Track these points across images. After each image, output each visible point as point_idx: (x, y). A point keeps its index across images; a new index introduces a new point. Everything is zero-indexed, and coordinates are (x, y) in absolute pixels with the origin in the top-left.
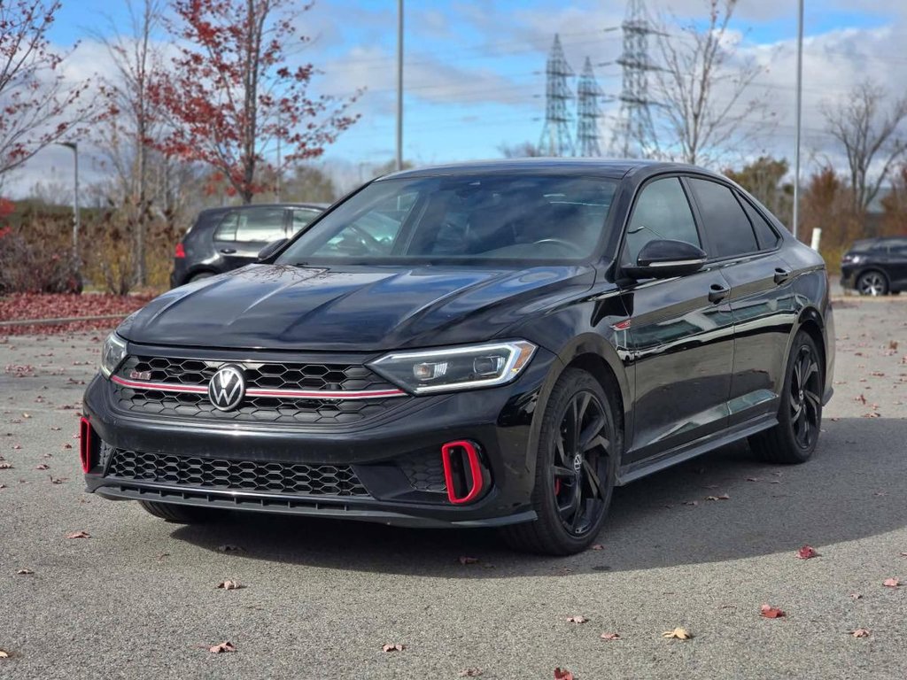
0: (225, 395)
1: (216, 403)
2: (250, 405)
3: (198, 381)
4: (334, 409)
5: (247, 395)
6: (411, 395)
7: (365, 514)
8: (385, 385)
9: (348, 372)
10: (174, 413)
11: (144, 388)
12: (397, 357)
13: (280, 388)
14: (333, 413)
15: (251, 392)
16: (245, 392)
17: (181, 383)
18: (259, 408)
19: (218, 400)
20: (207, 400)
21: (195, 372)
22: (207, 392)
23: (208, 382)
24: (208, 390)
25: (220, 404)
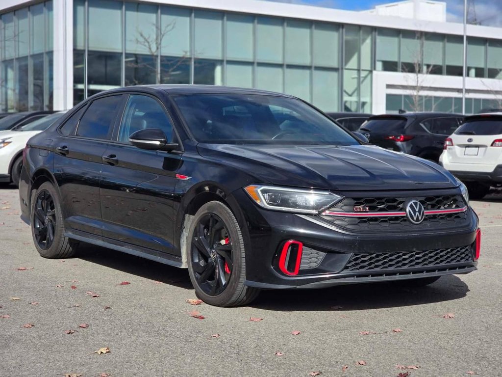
0: (419, 215)
3: (397, 209)
11: (366, 216)
15: (427, 212)
16: (425, 213)
17: (388, 211)
18: (431, 220)
19: (415, 218)
20: (405, 219)
21: (393, 204)
22: (405, 215)
23: (403, 209)
24: (406, 214)
25: (416, 221)
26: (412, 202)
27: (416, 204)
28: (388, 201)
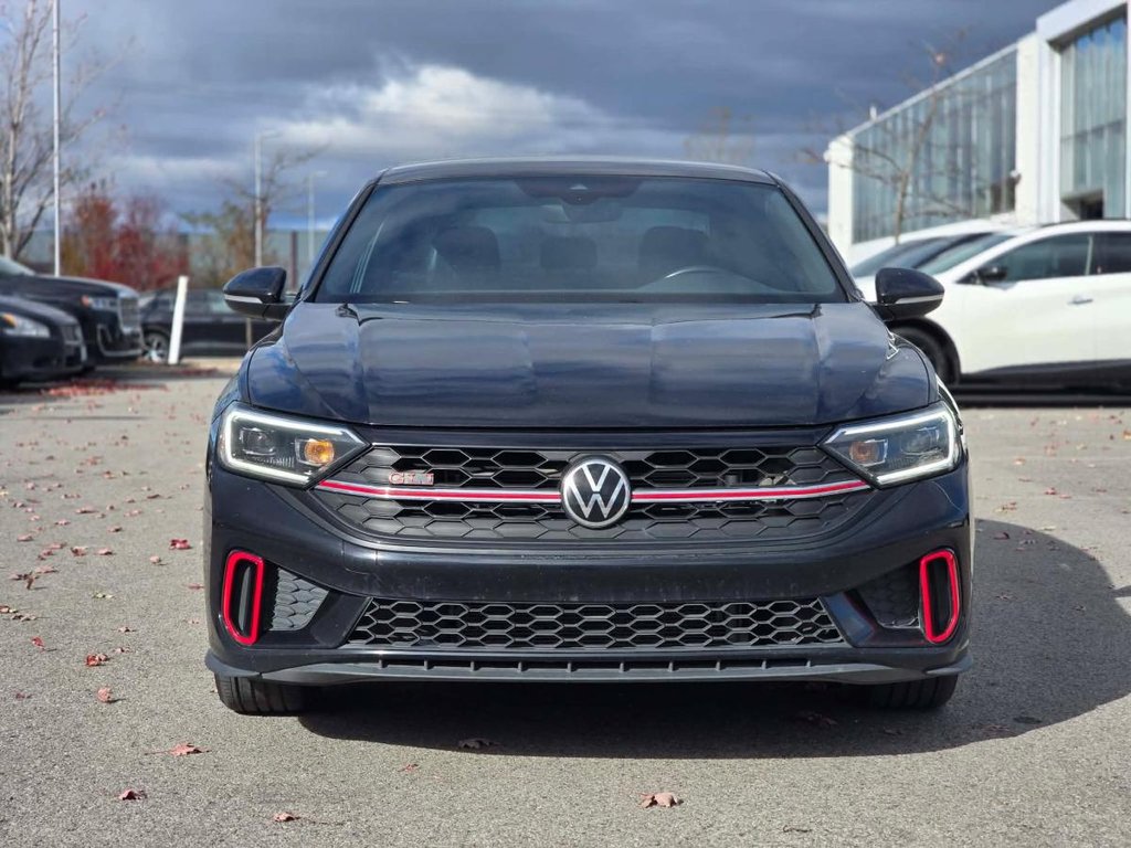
0: (601, 503)
1: (582, 516)
2: (641, 517)
3: (533, 483)
4: (784, 513)
5: (634, 501)
6: (874, 484)
7: (840, 669)
8: (842, 475)
9: (795, 457)
10: (495, 536)
11: (423, 498)
12: (851, 431)
13: (690, 487)
14: (784, 520)
15: (643, 496)
16: (631, 497)
17: (499, 487)
18: (657, 519)
19: (587, 511)
20: (557, 513)
21: (524, 468)
22: (559, 501)
23: (555, 484)
24: (561, 497)
25: (591, 518)
26: (584, 466)
27: (597, 471)
28: (508, 458)
